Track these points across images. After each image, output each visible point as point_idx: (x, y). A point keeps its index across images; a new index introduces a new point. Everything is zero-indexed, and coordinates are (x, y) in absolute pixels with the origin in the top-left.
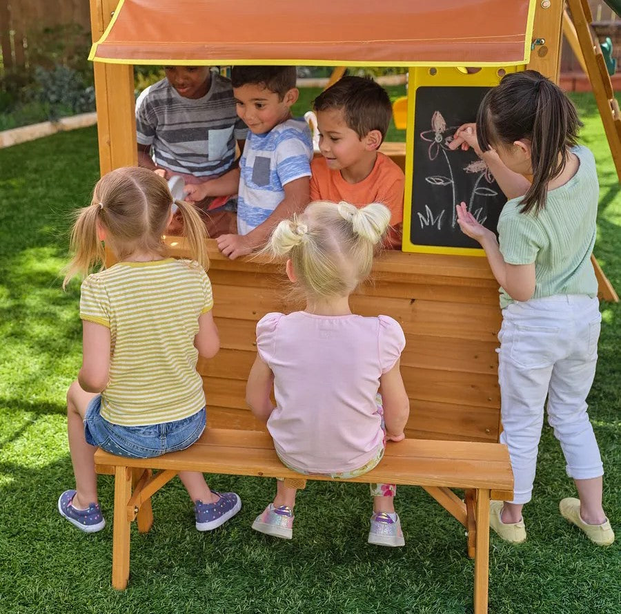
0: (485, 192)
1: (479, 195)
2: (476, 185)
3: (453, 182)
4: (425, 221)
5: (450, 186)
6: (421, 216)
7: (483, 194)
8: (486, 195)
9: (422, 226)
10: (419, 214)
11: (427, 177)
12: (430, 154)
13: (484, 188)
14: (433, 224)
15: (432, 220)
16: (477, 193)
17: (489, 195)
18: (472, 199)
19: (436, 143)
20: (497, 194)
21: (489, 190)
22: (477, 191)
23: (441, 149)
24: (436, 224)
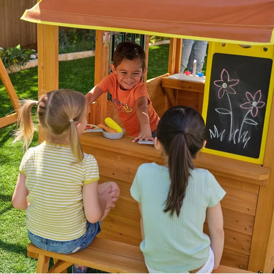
0: (250, 121)
1: (247, 124)
2: (245, 117)
3: (232, 113)
4: (213, 134)
5: (229, 115)
6: (211, 131)
7: (249, 123)
8: (251, 124)
9: (211, 137)
10: (210, 130)
11: (216, 108)
12: (219, 94)
13: (249, 119)
14: (218, 137)
15: (217, 135)
16: (246, 122)
17: (253, 124)
18: (242, 125)
19: (223, 89)
20: (257, 124)
21: (253, 121)
22: (245, 121)
23: (226, 92)
24: (220, 137)
